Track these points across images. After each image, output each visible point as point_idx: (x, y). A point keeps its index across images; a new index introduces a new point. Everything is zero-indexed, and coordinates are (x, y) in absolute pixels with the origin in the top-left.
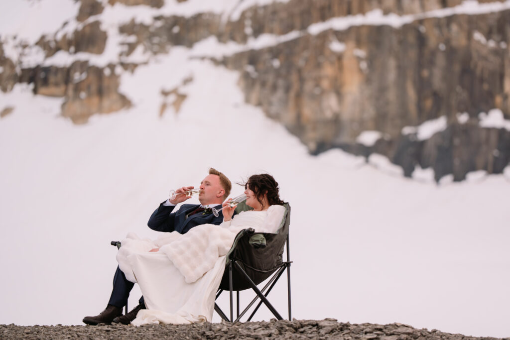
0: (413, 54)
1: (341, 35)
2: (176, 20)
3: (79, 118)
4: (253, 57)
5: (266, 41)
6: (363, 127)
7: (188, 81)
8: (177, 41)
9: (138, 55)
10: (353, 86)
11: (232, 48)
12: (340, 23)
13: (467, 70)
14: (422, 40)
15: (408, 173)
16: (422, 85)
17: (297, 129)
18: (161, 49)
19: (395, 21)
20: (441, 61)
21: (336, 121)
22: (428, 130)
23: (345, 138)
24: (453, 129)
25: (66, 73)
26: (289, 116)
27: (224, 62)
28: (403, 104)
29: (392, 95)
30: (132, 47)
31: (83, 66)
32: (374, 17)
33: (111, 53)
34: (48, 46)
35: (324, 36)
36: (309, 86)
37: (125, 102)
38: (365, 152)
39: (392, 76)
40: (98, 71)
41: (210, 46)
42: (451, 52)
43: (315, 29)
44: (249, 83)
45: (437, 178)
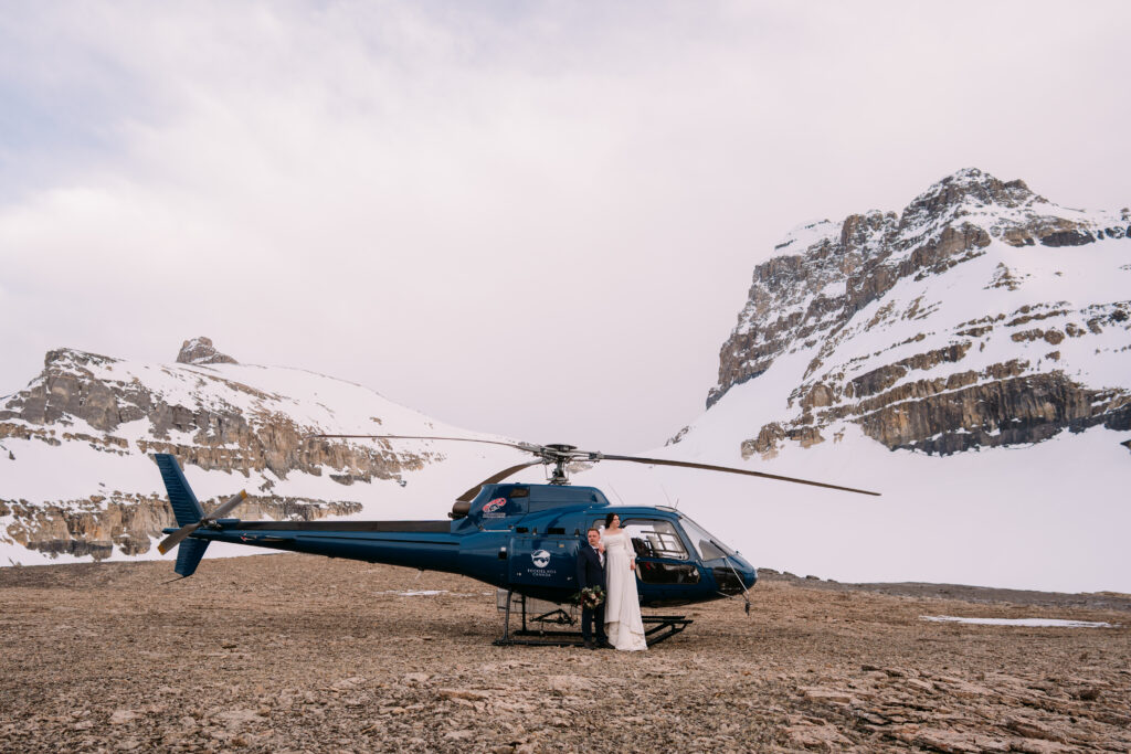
0: (926, 410)
1: (897, 407)
2: (837, 409)
3: (807, 446)
4: (866, 419)
5: (870, 412)
6: (910, 439)
7: (843, 429)
8: (838, 416)
9: (825, 423)
10: (904, 425)
11: (858, 416)
12: (896, 403)
13: (948, 414)
14: (929, 405)
15: (930, 454)
16: (931, 422)
17: (885, 442)
18: (832, 420)
19: (917, 399)
20: (937, 412)
21: (899, 437)
22: (935, 438)
23: (903, 444)
24: (945, 436)
25: (801, 431)
26: (882, 438)
27: (855, 422)
28: (925, 429)
29: (920, 426)
30: (822, 420)
31: (807, 428)
32: (910, 399)
33: (815, 423)
34: (794, 423)
35: (891, 408)
36: (888, 426)
37: (822, 439)
38: (912, 448)
39: (919, 419)
40: (811, 429)
41: (850, 417)
42: (941, 408)
43: (887, 406)
44: (866, 428)
45: (941, 455)
